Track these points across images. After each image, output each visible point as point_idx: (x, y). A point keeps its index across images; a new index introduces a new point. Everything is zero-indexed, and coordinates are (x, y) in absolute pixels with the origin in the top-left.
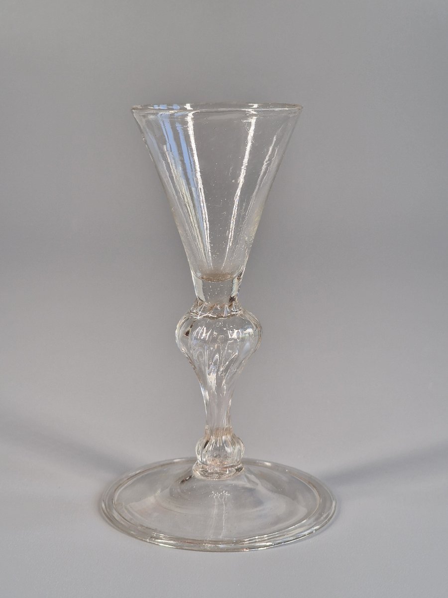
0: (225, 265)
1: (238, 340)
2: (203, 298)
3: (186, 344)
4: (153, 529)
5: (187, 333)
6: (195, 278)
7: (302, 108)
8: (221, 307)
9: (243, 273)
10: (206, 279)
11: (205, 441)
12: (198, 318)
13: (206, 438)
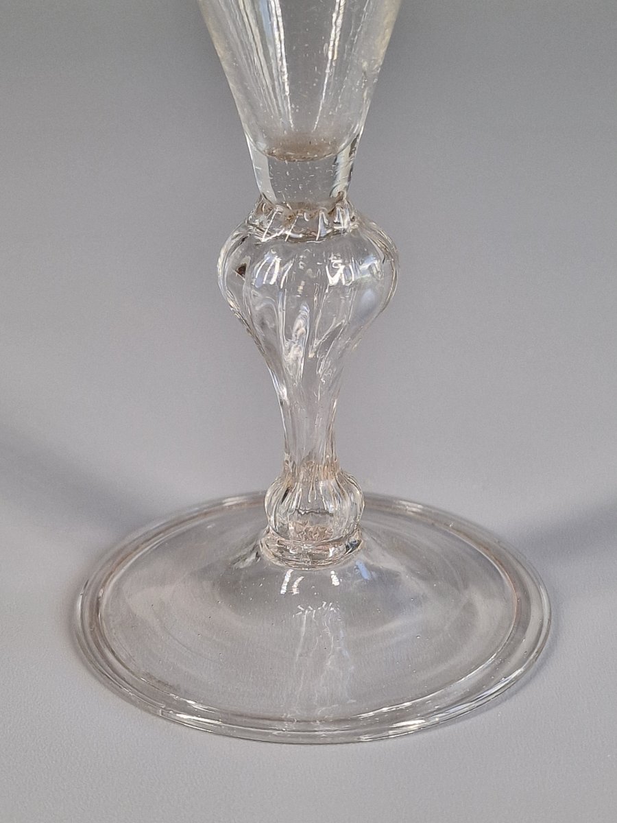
0: (319, 127)
2: (271, 196)
3: (238, 292)
4: (171, 687)
5: (242, 270)
6: (256, 148)
8: (311, 217)
9: (358, 140)
10: (279, 157)
11: (282, 490)
12: (264, 240)
13: (285, 484)
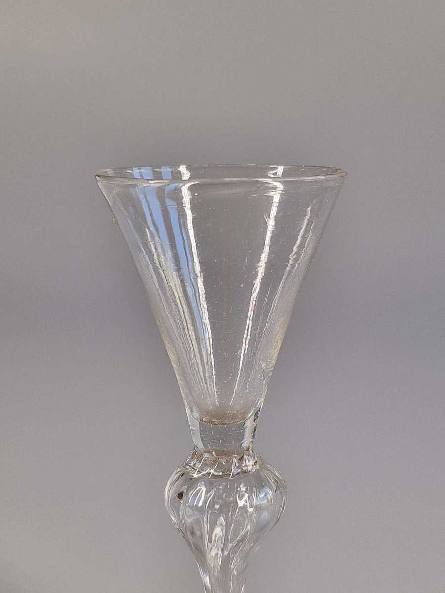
0: (234, 402)
1: (251, 510)
2: (201, 447)
3: (177, 510)
5: (181, 495)
6: (193, 417)
7: (346, 174)
8: (227, 462)
9: (259, 411)
10: (207, 422)
12: (196, 476)
